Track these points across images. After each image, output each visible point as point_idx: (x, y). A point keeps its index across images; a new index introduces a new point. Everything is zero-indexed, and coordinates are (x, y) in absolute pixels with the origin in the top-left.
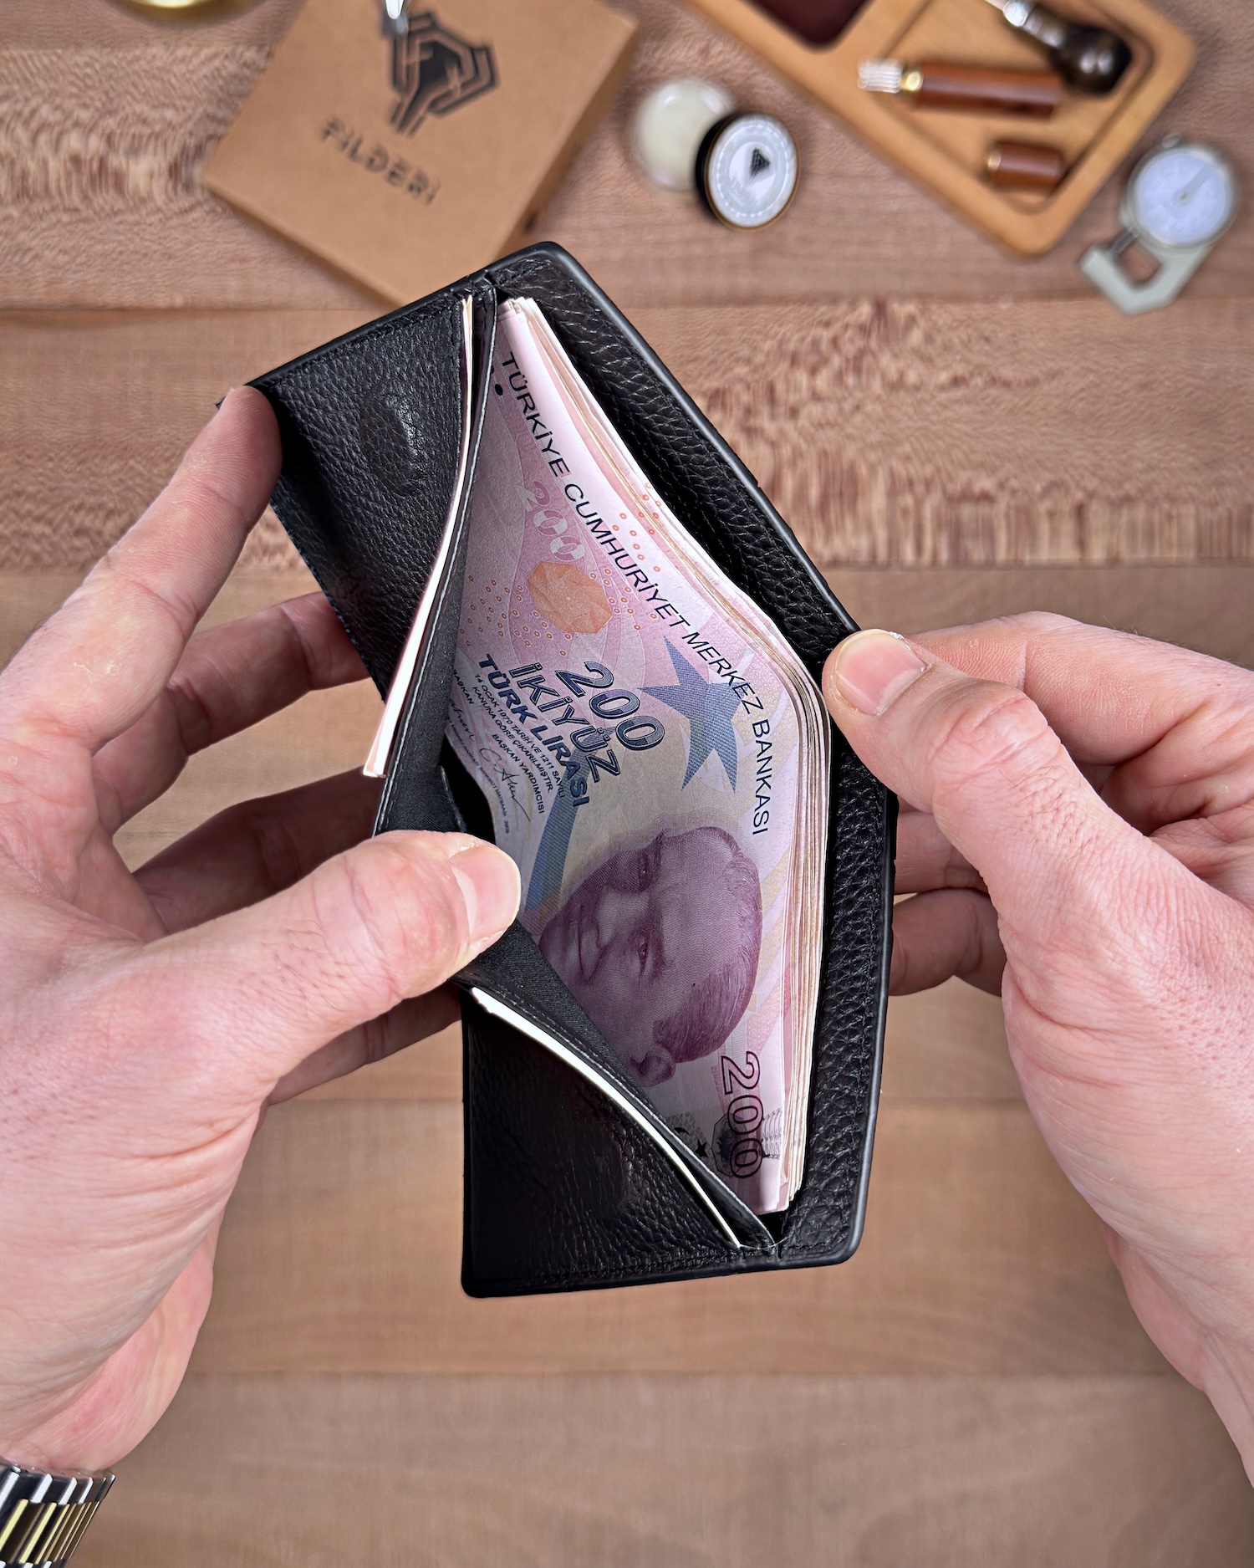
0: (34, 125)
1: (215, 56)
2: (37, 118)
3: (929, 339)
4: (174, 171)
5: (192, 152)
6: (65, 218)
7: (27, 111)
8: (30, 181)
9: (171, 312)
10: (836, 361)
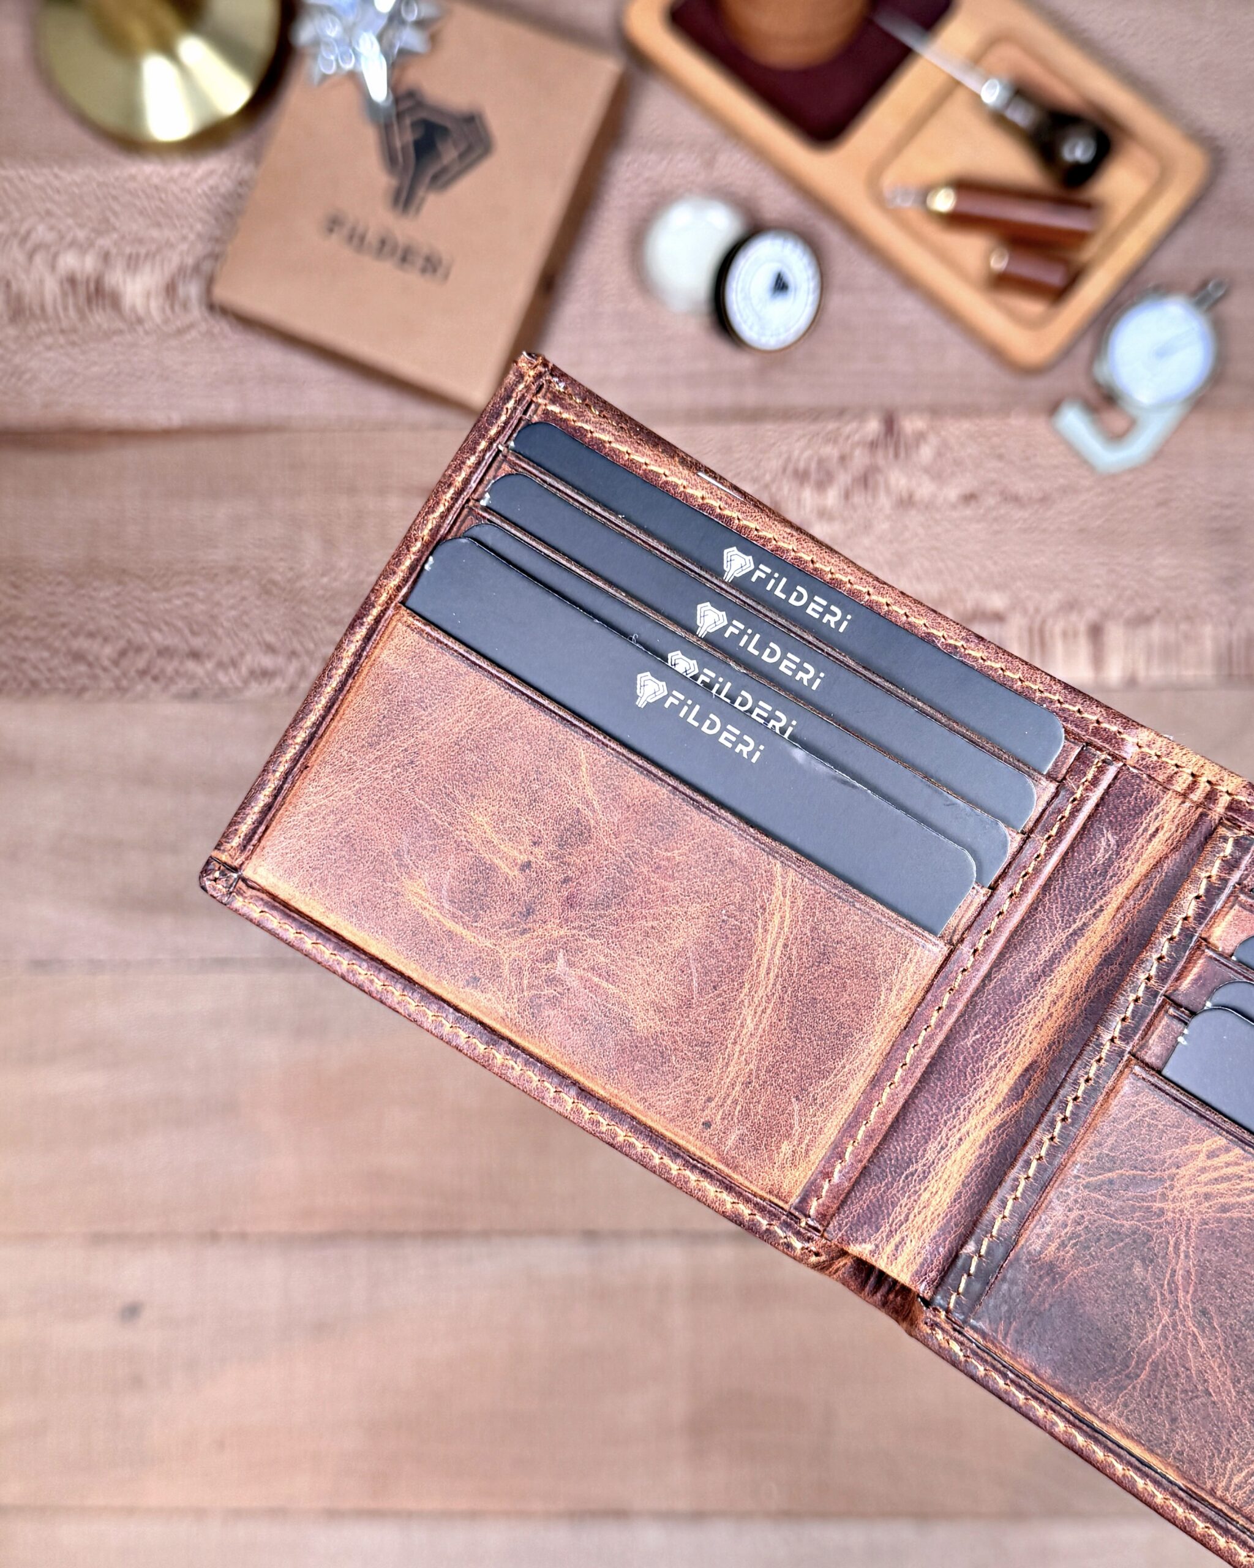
0: (29, 245)
1: (211, 173)
2: (33, 236)
3: (939, 454)
4: (171, 289)
5: (189, 271)
6: (62, 340)
7: (23, 230)
8: (27, 300)
9: (167, 434)
10: (843, 479)
